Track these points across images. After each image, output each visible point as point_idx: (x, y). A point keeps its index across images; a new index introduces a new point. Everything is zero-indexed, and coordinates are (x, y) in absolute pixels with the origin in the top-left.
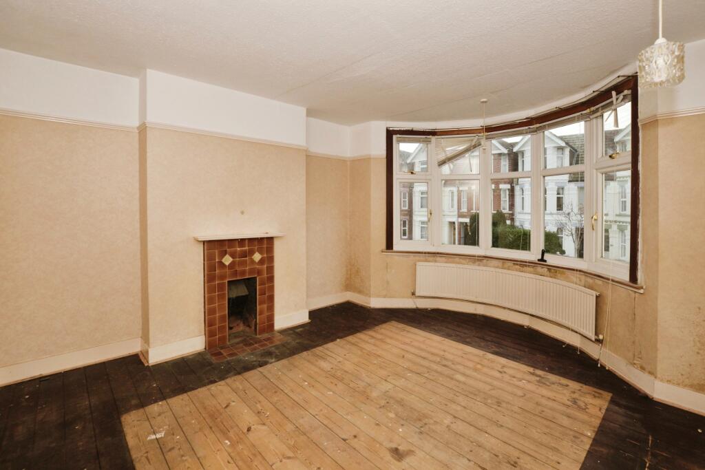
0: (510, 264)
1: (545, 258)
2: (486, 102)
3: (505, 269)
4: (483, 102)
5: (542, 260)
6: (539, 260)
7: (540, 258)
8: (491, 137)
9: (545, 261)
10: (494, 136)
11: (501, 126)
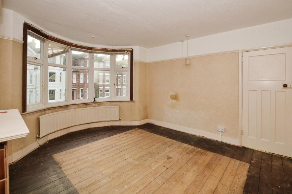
0: (81, 105)
1: (96, 100)
2: (94, 37)
3: (79, 108)
4: (93, 37)
5: (95, 101)
6: (93, 101)
7: (94, 100)
8: (73, 49)
9: (96, 101)
10: (76, 49)
11: (81, 47)
